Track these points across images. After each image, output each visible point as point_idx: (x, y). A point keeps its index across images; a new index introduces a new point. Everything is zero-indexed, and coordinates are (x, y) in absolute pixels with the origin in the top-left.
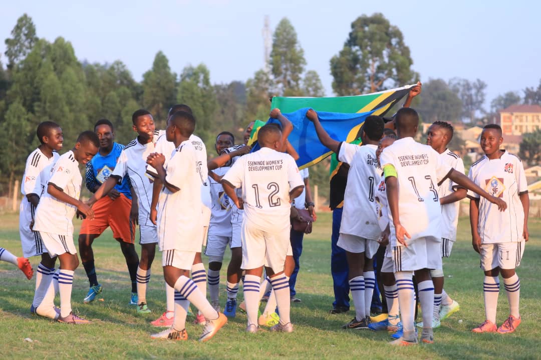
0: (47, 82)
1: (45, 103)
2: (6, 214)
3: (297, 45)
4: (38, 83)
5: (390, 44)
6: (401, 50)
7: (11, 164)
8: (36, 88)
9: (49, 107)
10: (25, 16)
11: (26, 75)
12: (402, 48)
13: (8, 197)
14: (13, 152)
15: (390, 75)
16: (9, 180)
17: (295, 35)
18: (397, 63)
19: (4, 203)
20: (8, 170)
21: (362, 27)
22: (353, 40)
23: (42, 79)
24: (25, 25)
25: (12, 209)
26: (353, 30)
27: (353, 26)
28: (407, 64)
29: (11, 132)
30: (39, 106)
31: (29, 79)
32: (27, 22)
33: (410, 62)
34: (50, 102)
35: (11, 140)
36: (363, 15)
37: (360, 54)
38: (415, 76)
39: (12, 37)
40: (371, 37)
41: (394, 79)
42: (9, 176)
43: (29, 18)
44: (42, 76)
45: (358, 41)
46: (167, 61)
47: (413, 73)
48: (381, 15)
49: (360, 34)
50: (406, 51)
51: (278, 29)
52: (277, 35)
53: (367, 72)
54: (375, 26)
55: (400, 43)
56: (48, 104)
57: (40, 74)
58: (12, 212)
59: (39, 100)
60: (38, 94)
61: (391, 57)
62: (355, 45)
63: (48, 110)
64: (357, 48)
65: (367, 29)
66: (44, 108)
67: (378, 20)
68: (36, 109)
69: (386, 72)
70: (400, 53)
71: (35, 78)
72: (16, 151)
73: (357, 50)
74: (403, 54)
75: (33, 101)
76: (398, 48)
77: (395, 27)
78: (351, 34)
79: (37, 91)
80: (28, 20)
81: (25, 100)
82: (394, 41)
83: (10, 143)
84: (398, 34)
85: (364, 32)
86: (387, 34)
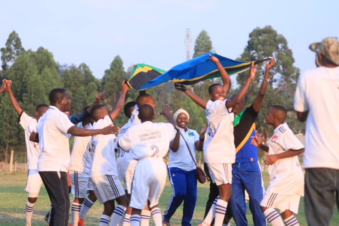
0: (32, 79)
1: (31, 94)
2: (5, 174)
3: (212, 50)
4: (26, 79)
5: (278, 48)
6: (286, 52)
7: (7, 138)
8: (23, 83)
9: (34, 97)
10: (14, 32)
11: (16, 74)
12: (286, 51)
13: (4, 162)
14: (7, 130)
15: (278, 70)
16: (5, 150)
17: (210, 42)
18: (283, 61)
19: (2, 166)
20: (4, 143)
21: (257, 36)
22: (251, 46)
23: (28, 76)
24: (13, 39)
25: (9, 171)
26: (251, 38)
27: (250, 36)
28: (291, 62)
29: (5, 115)
30: (26, 96)
31: (19, 77)
32: (15, 37)
33: (293, 61)
34: (34, 94)
35: (5, 121)
36: (257, 27)
37: (256, 56)
38: (296, 70)
39: (5, 47)
40: (263, 43)
41: (281, 73)
42: (5, 148)
43: (16, 34)
44: (29, 73)
45: (254, 47)
46: (122, 63)
47: (295, 68)
48: (270, 27)
49: (256, 41)
50: (289, 53)
51: (199, 38)
52: (197, 42)
53: (261, 69)
54: (266, 35)
55: (285, 47)
56: (33, 95)
57: (27, 72)
58: (9, 173)
59: (26, 92)
60: (26, 87)
61: (279, 57)
62: (253, 50)
63: (33, 99)
64: (254, 51)
65: (260, 38)
66: (30, 98)
67: (268, 31)
68: (24, 98)
69: (275, 68)
70: (285, 54)
71: (23, 75)
72: (10, 129)
73: (254, 53)
74: (287, 55)
75: (22, 92)
76: (283, 51)
77: (281, 35)
78: (249, 42)
79: (25, 85)
80: (16, 35)
81: (16, 92)
82: (280, 46)
83: (5, 123)
84: (283, 40)
85: (259, 40)
86: (275, 40)
